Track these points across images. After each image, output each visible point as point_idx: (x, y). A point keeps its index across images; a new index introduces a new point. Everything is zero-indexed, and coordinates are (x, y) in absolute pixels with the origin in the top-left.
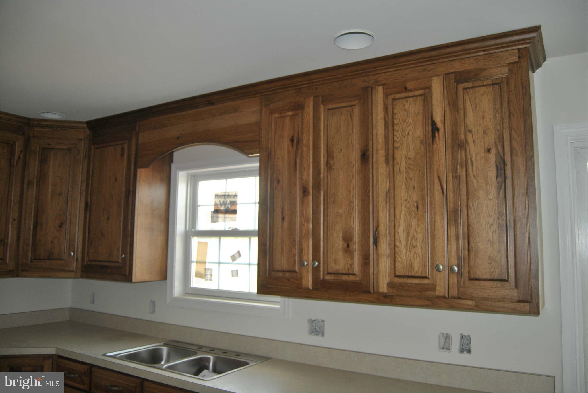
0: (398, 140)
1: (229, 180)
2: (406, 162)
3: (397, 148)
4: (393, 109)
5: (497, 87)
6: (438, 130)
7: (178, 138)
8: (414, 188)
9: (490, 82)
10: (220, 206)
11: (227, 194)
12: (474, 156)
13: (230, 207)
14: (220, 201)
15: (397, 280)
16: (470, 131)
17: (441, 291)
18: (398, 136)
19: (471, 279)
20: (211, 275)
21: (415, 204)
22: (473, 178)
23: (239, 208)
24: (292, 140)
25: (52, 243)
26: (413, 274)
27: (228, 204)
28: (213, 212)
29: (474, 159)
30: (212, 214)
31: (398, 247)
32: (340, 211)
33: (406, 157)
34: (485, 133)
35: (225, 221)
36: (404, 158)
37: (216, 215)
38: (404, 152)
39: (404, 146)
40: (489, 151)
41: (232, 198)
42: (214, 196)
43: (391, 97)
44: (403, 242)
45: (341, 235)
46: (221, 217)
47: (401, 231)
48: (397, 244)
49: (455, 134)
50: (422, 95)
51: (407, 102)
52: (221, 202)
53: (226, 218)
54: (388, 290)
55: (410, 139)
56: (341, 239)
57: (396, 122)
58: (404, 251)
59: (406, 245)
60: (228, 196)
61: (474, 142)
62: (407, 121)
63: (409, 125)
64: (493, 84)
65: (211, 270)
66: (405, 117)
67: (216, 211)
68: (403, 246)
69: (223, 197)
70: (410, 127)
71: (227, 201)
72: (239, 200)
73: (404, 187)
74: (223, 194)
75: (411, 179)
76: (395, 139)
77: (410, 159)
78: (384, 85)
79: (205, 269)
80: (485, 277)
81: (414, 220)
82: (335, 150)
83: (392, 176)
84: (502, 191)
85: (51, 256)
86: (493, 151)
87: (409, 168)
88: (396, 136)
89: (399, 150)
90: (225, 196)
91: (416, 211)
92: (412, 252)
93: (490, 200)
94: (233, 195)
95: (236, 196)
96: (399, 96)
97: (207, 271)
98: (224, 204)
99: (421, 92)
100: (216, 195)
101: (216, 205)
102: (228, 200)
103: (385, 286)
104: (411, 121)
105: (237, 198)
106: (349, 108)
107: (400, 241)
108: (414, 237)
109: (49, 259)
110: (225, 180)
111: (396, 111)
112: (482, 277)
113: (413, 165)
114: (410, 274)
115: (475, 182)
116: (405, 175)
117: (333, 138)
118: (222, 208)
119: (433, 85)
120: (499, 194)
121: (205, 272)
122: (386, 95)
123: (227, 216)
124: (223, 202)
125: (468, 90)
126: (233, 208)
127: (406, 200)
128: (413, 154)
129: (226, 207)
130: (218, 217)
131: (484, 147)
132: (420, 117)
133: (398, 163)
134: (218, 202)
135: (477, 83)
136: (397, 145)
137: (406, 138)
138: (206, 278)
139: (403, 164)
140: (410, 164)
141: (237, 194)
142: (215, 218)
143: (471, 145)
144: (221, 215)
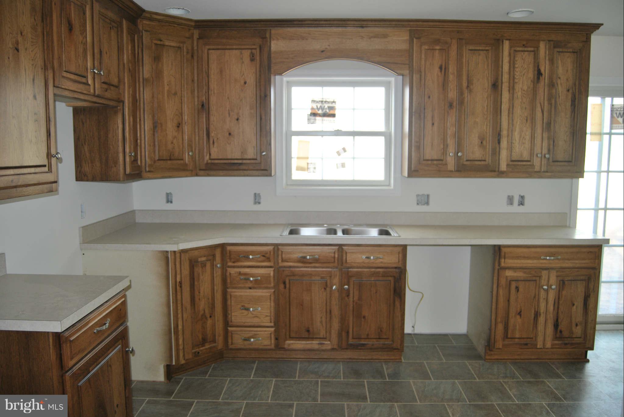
0: (517, 77)
1: (325, 88)
2: (521, 92)
3: (516, 83)
4: (514, 57)
5: (575, 54)
6: (541, 74)
7: (322, 51)
8: (526, 108)
9: (571, 50)
10: (317, 110)
11: (324, 100)
12: (560, 92)
13: (328, 111)
14: (317, 106)
15: (511, 163)
16: (560, 78)
17: (537, 168)
18: (517, 75)
19: (553, 161)
20: (315, 168)
21: (526, 118)
22: (559, 105)
23: (337, 112)
24: (441, 68)
25: (172, 143)
26: (522, 159)
27: (326, 109)
28: (309, 115)
29: (560, 95)
30: (308, 117)
31: (514, 143)
32: (477, 120)
33: (521, 89)
34: (567, 80)
35: (323, 123)
36: (520, 90)
37: (313, 118)
38: (521, 86)
39: (521, 82)
40: (568, 91)
41: (330, 104)
42: (311, 102)
43: (513, 49)
44: (517, 140)
45: (477, 135)
46: (319, 120)
47: (516, 135)
48: (514, 142)
49: (551, 78)
50: (532, 51)
51: (524, 54)
52: (319, 107)
53: (325, 120)
54: (507, 169)
55: (525, 78)
56: (477, 138)
57: (517, 66)
58: (518, 146)
59: (519, 143)
60: (326, 102)
61: (561, 84)
62: (523, 66)
63: (524, 70)
64: (574, 52)
65: (315, 164)
66: (522, 64)
67: (314, 114)
68: (517, 143)
69: (320, 103)
70: (525, 71)
71: (324, 106)
72: (337, 106)
73: (519, 107)
74: (321, 100)
75: (524, 103)
76: (516, 76)
77: (524, 90)
78: (509, 40)
79: (308, 164)
80: (561, 160)
81: (524, 128)
82: (474, 79)
83: (512, 99)
84: (573, 114)
85: (172, 156)
86: (571, 91)
87: (524, 96)
88: (516, 74)
89: (518, 84)
90: (322, 102)
91: (526, 122)
92: (523, 147)
93: (567, 118)
94: (331, 102)
95: (334, 102)
96: (518, 49)
97: (309, 165)
98: (322, 108)
99: (532, 49)
100: (312, 101)
101: (312, 109)
102: (326, 106)
103: (505, 166)
104: (526, 67)
105: (335, 104)
106: (485, 52)
107: (516, 140)
108: (524, 137)
109: (170, 160)
110: (321, 88)
111: (517, 59)
112: (559, 160)
113: (526, 95)
114: (520, 159)
115: (560, 108)
116: (520, 100)
117: (473, 71)
118: (320, 112)
119: (541, 46)
120: (571, 115)
121: (308, 166)
122: (511, 47)
123: (325, 118)
124: (321, 106)
125: (560, 53)
126: (332, 112)
127: (520, 115)
128: (526, 88)
129: (324, 111)
130: (315, 119)
131: (566, 88)
132: (531, 66)
133: (516, 93)
134: (315, 107)
135: (564, 50)
136: (516, 81)
137: (522, 77)
138: (308, 171)
139: (520, 93)
140: (524, 94)
141: (335, 101)
142: (312, 121)
143: (559, 86)
144: (318, 118)
